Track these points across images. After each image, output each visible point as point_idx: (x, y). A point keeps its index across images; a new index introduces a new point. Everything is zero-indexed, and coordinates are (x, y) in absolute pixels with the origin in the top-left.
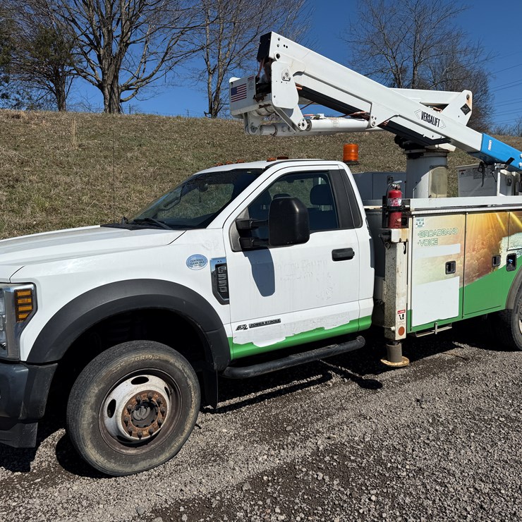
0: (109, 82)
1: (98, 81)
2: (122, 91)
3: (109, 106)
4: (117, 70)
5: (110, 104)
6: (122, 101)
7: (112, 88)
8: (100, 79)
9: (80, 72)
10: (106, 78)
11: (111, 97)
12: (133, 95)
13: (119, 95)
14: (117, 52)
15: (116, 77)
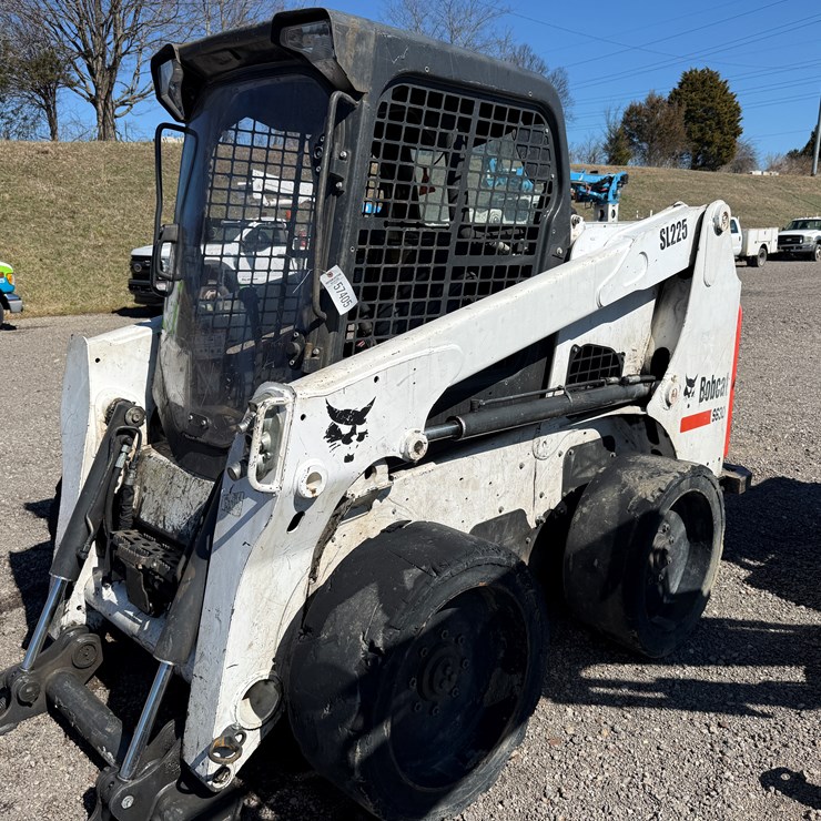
0: (103, 97)
1: (91, 95)
2: (117, 106)
3: (103, 123)
4: (111, 85)
5: (104, 121)
6: (116, 117)
7: (106, 104)
8: (93, 92)
9: (70, 85)
10: (100, 93)
11: (105, 114)
12: (128, 110)
13: (114, 111)
14: (111, 63)
15: (109, 92)
